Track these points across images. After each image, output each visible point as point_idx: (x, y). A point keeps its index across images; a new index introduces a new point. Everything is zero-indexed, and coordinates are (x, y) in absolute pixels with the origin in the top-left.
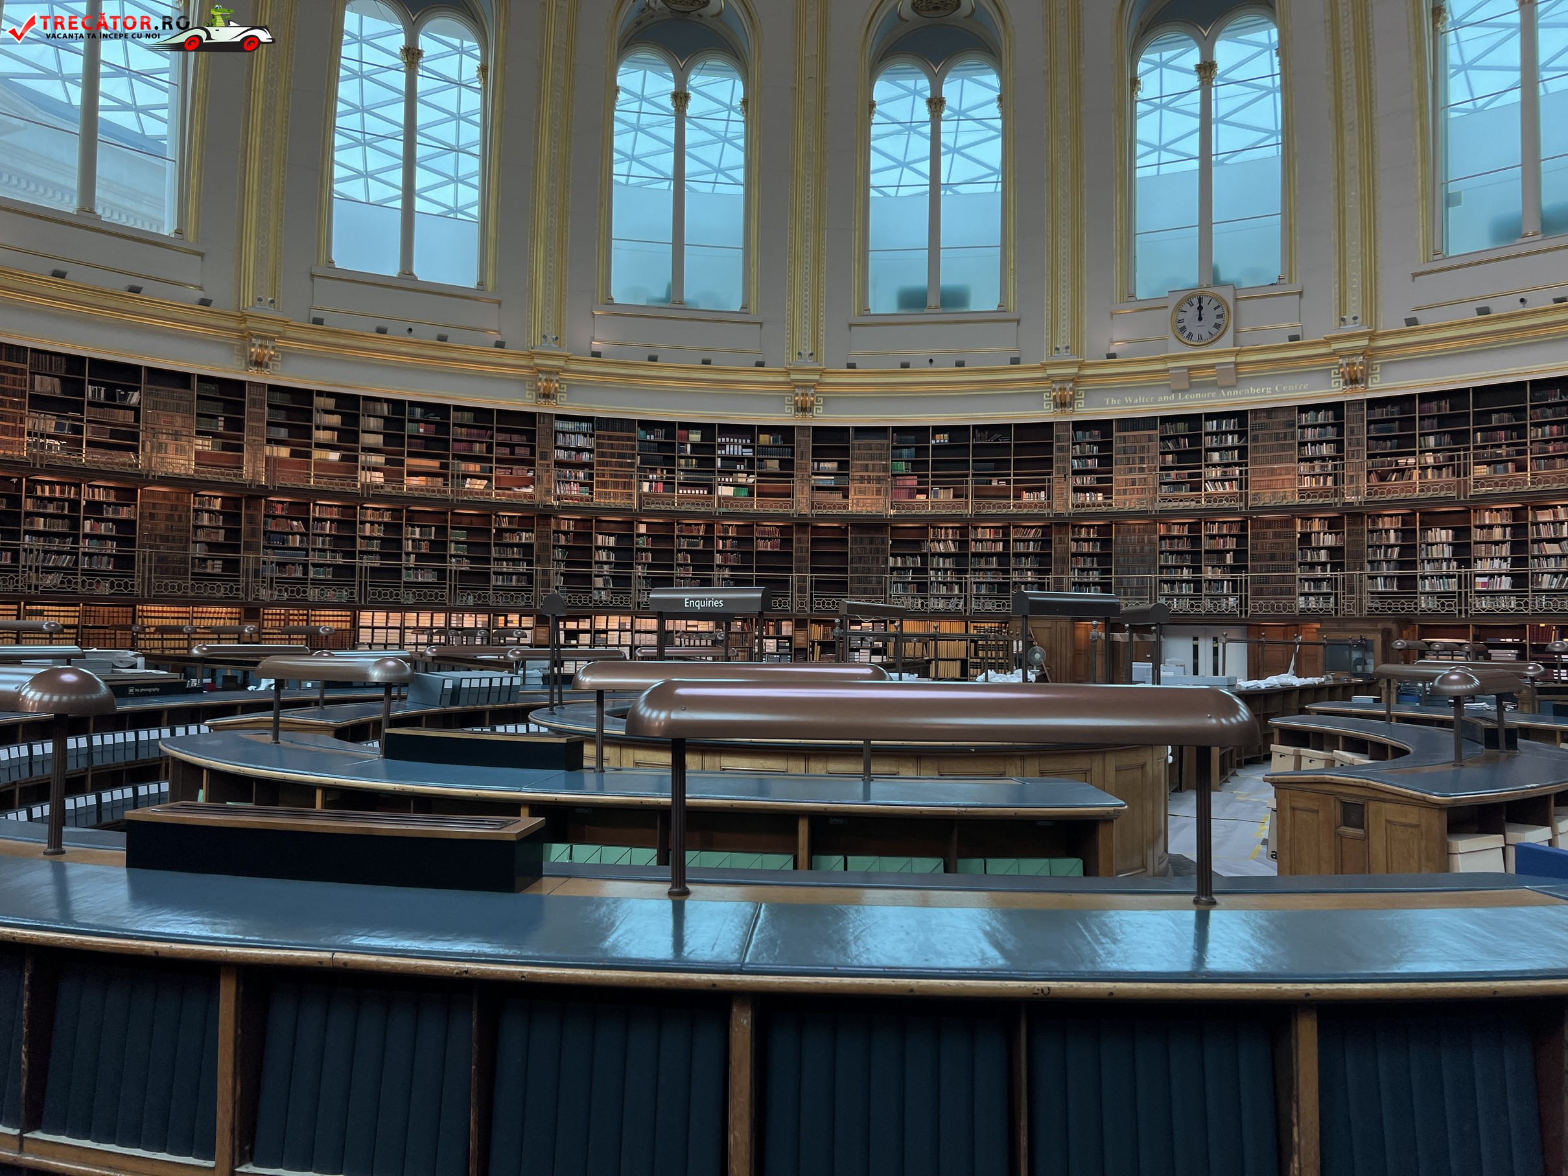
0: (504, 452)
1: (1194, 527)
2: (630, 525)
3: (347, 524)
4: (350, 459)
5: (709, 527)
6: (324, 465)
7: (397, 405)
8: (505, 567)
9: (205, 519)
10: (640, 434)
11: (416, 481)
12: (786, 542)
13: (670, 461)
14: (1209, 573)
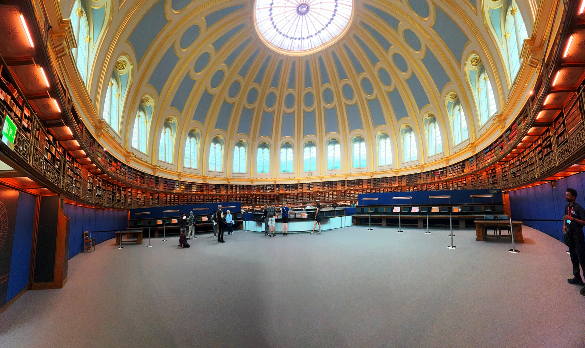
0: (248, 189)
1: (309, 194)
2: (260, 196)
3: (236, 198)
4: (236, 192)
5: (267, 196)
6: (234, 192)
7: (240, 185)
8: (249, 201)
9: (226, 199)
10: (260, 186)
11: (241, 193)
12: (274, 197)
13: (263, 189)
14: (311, 198)
